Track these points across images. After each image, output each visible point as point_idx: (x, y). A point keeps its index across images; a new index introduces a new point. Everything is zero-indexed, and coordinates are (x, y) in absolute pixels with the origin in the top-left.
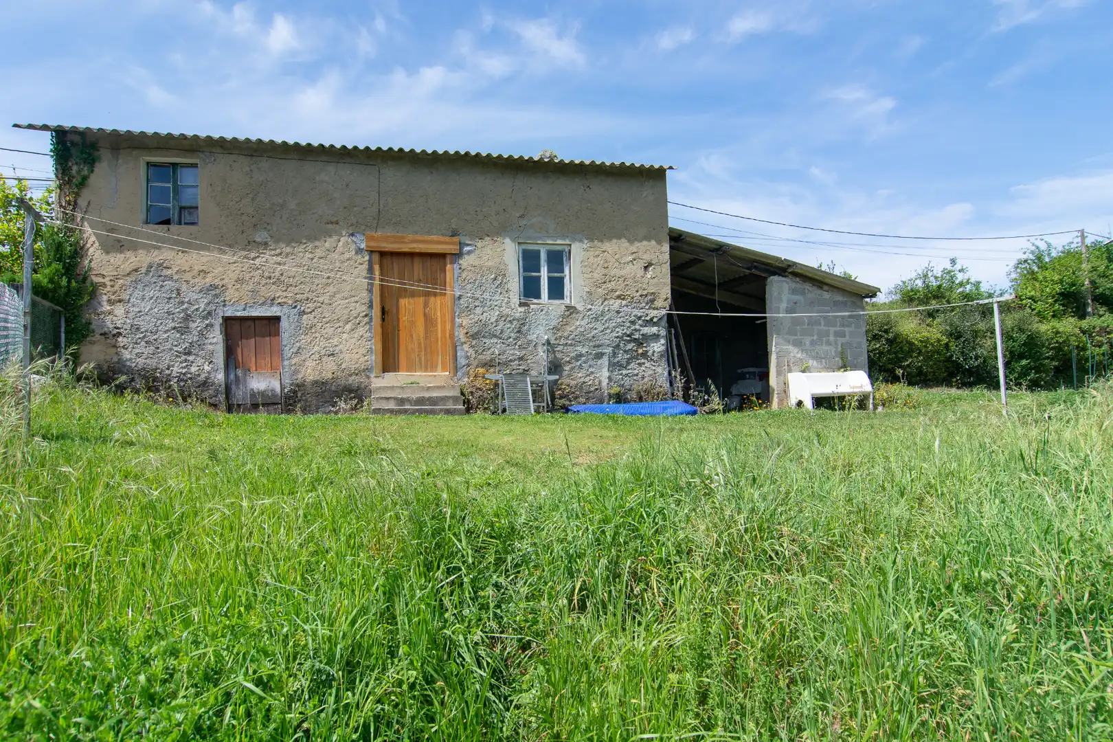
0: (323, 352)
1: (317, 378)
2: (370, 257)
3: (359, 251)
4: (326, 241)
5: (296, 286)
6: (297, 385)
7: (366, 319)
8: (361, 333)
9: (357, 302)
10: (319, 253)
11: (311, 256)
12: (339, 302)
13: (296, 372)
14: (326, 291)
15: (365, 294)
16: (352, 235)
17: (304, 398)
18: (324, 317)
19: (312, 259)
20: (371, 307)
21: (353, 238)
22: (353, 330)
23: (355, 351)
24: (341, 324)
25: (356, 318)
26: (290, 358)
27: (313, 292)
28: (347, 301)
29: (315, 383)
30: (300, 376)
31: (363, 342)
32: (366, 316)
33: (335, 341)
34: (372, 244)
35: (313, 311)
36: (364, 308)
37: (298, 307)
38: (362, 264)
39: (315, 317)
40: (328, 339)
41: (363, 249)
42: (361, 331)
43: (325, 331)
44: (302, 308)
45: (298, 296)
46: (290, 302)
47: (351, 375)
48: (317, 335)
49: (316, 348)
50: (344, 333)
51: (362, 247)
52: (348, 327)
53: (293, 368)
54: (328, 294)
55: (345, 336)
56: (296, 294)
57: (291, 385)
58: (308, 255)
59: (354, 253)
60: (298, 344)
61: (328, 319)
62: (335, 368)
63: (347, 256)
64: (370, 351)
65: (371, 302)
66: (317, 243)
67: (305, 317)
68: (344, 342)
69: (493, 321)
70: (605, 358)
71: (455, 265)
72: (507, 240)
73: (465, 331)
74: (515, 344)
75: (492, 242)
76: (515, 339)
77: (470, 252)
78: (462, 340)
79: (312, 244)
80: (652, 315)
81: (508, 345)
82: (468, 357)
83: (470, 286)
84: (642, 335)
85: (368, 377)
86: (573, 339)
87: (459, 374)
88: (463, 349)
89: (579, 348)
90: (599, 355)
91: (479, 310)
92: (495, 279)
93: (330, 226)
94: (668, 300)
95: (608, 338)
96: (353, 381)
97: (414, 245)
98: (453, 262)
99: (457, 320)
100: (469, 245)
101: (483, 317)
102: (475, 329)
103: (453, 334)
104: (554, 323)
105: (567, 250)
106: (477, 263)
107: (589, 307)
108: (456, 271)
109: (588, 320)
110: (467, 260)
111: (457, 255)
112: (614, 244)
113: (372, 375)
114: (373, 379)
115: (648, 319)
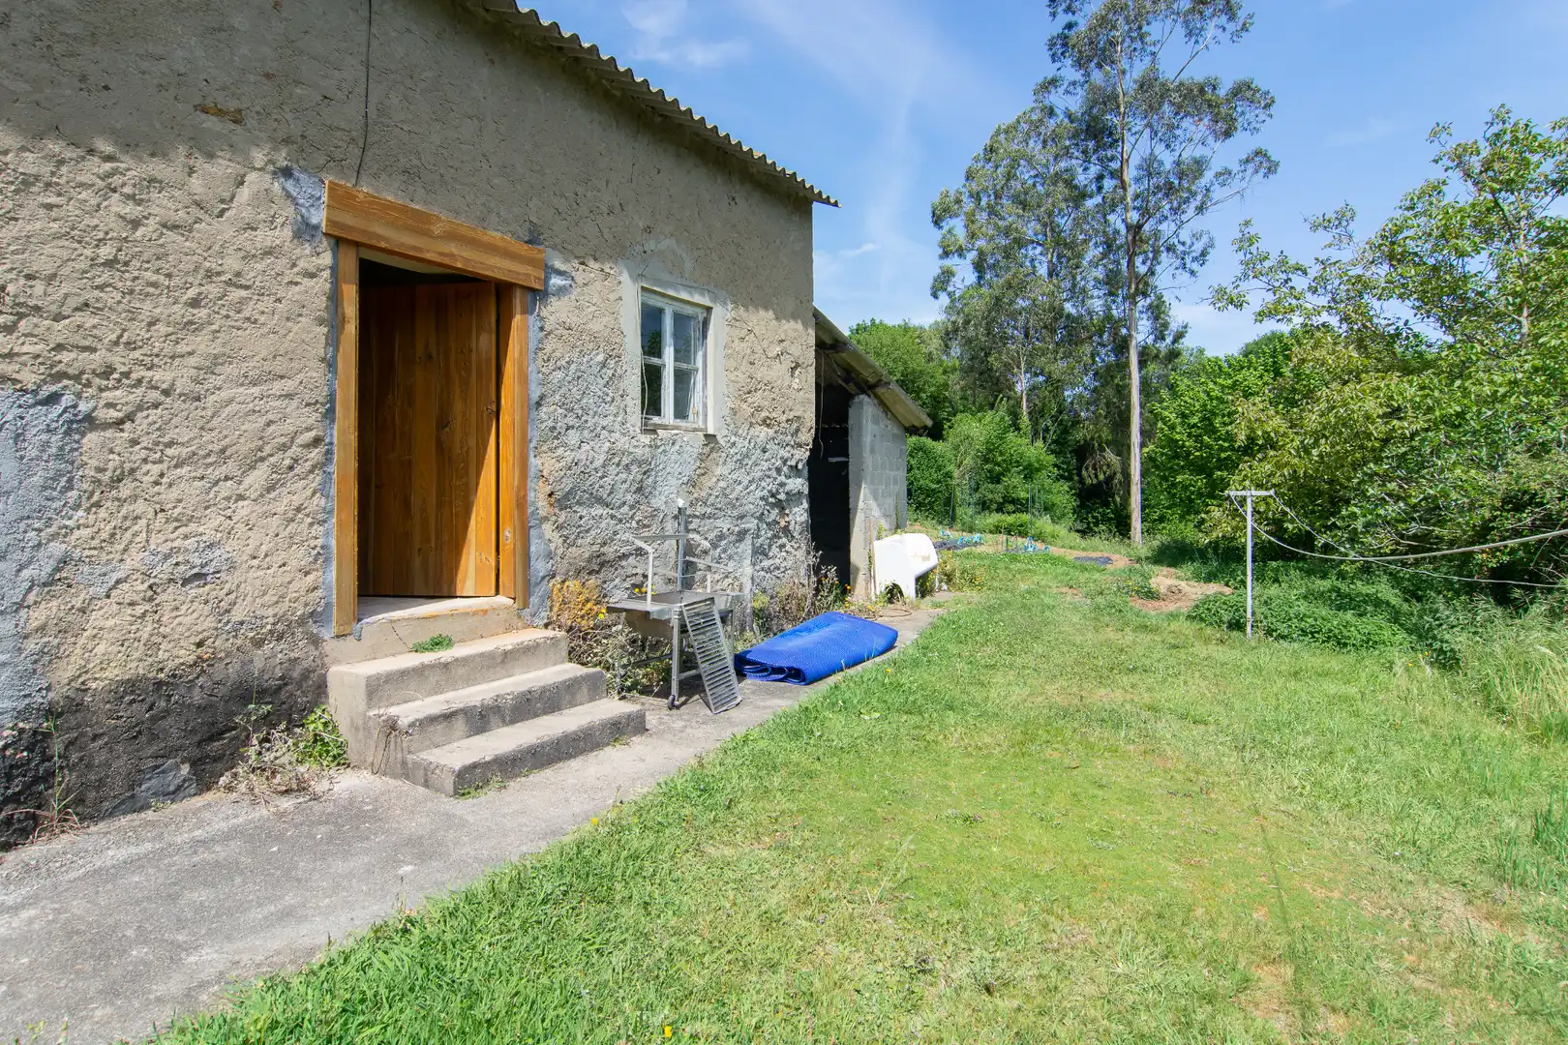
0: (163, 571)
1: (136, 668)
2: (335, 256)
3: (305, 231)
4: (191, 171)
5: (58, 318)
6: (50, 712)
7: (316, 454)
8: (296, 500)
9: (289, 396)
10: (163, 205)
11: (131, 210)
12: (224, 394)
13: (49, 656)
14: (182, 348)
15: (316, 373)
16: (287, 173)
17: (74, 757)
18: (170, 444)
19: (136, 224)
20: (330, 414)
21: (290, 185)
22: (270, 489)
23: (278, 559)
24: (231, 468)
25: (284, 448)
26: (20, 606)
27: (131, 346)
28: (256, 391)
29: (132, 685)
30: (64, 674)
31: (301, 526)
32: (317, 441)
33: (209, 526)
34: (348, 219)
35: (130, 418)
36: (312, 417)
37: (67, 400)
38: (312, 276)
39: (134, 442)
40: (180, 522)
41: (316, 227)
42: (300, 491)
43: (174, 493)
44: (84, 407)
45: (66, 357)
46: (29, 378)
47: (258, 643)
48: (140, 507)
49: (135, 560)
50: (241, 497)
51: (314, 221)
52: (258, 477)
53: (31, 645)
54: (192, 361)
55: (244, 509)
56: (59, 347)
57: (21, 715)
58: (116, 205)
59: (288, 232)
60: (57, 548)
61: (185, 451)
62: (210, 623)
63: (264, 237)
64: (322, 556)
65: (331, 398)
66: (156, 168)
67: (92, 439)
68: (241, 528)
69: (598, 463)
70: (748, 540)
71: (531, 319)
72: (625, 277)
73: (548, 489)
74: (632, 518)
75: (601, 276)
76: (632, 507)
77: (562, 291)
78: (542, 513)
79: (134, 170)
80: (797, 457)
81: (620, 521)
82: (550, 556)
83: (559, 375)
84: (787, 493)
85: (315, 641)
86: (713, 505)
87: (534, 600)
88: (541, 537)
89: (719, 523)
90: (742, 535)
91: (573, 437)
92: (604, 365)
93: (211, 123)
94: (813, 431)
95: (753, 502)
96: (269, 661)
97: (452, 248)
98: (527, 310)
99: (532, 459)
100: (560, 273)
101: (581, 455)
102: (567, 484)
103: (525, 496)
104: (689, 470)
105: (701, 319)
106: (573, 320)
107: (733, 439)
108: (534, 335)
109: (731, 465)
110: (556, 311)
111: (538, 294)
112: (761, 320)
113: (327, 634)
114: (330, 646)
115: (793, 463)
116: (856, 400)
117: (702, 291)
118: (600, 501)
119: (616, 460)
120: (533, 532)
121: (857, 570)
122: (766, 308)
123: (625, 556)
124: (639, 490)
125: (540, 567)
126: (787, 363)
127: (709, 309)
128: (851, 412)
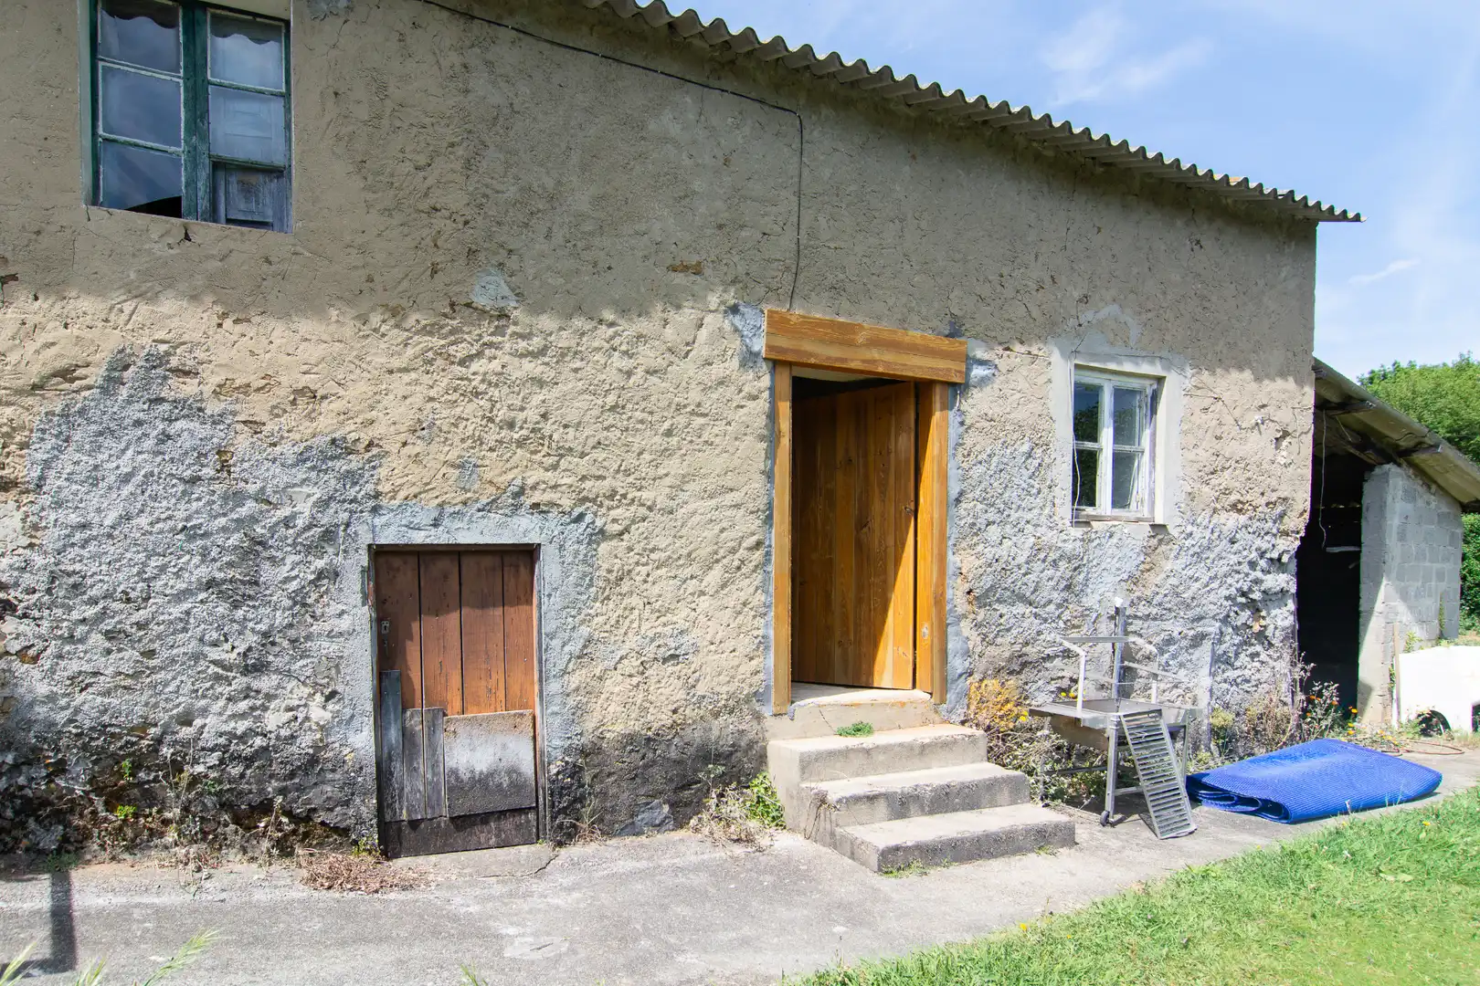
0: (650, 651)
1: (634, 726)
2: (773, 380)
3: (749, 359)
4: (666, 323)
5: (583, 455)
6: (583, 752)
7: (758, 556)
8: (743, 596)
9: (737, 506)
10: (648, 355)
11: (626, 364)
12: (691, 507)
13: (580, 711)
14: (661, 471)
15: (758, 483)
16: (734, 310)
17: (597, 788)
18: (652, 551)
19: (629, 374)
20: (769, 520)
21: (737, 320)
22: (723, 586)
23: (729, 645)
24: (694, 569)
25: (733, 551)
26: (565, 672)
27: (627, 473)
28: (713, 502)
29: (631, 739)
30: (590, 724)
31: (747, 618)
32: (758, 544)
33: (681, 616)
34: (782, 342)
35: (627, 530)
36: (755, 523)
37: (588, 519)
38: (755, 398)
39: (630, 549)
40: (661, 613)
41: (757, 354)
42: (746, 588)
43: (656, 590)
44: (599, 523)
45: (588, 484)
46: (566, 503)
47: (716, 715)
48: (635, 601)
49: (633, 642)
50: (702, 593)
51: (756, 349)
52: (715, 576)
53: (571, 702)
54: (667, 481)
55: (704, 603)
56: (584, 478)
57: (567, 751)
58: (618, 361)
59: (735, 363)
60: (584, 631)
61: (663, 556)
62: (681, 695)
63: (717, 370)
64: (763, 643)
65: (770, 506)
66: (642, 325)
67: (604, 548)
68: (702, 619)
69: (1021, 559)
70: (1207, 646)
71: (951, 414)
72: (1056, 357)
73: (967, 587)
74: (1059, 617)
75: (1028, 359)
76: (1059, 606)
77: (984, 381)
78: (960, 610)
79: (629, 328)
80: (1281, 548)
81: (1045, 620)
82: (967, 653)
83: (981, 469)
84: (1264, 592)
85: (758, 717)
86: (1160, 604)
87: (951, 696)
88: (958, 634)
89: (1168, 625)
90: (1198, 640)
91: (994, 533)
92: (1029, 455)
93: (679, 279)
94: (1307, 516)
95: (1215, 601)
96: (723, 730)
97: (875, 354)
98: (947, 406)
99: (950, 557)
100: (982, 363)
101: (1003, 552)
102: (987, 582)
103: (943, 594)
104: (1129, 566)
105: (1149, 392)
106: (995, 411)
107: (1189, 529)
108: (954, 431)
109: (1183, 560)
110: (976, 403)
111: (957, 388)
112: (1235, 385)
113: (767, 711)
114: (769, 722)
115: (1275, 555)
116: (1377, 471)
117: (1151, 358)
118: (1022, 598)
119: (1042, 556)
120: (950, 629)
121: (1369, 689)
122: (1241, 368)
123: (1049, 658)
124: (1068, 587)
125: (957, 664)
126: (1271, 432)
127: (1160, 380)
128: (1368, 488)
